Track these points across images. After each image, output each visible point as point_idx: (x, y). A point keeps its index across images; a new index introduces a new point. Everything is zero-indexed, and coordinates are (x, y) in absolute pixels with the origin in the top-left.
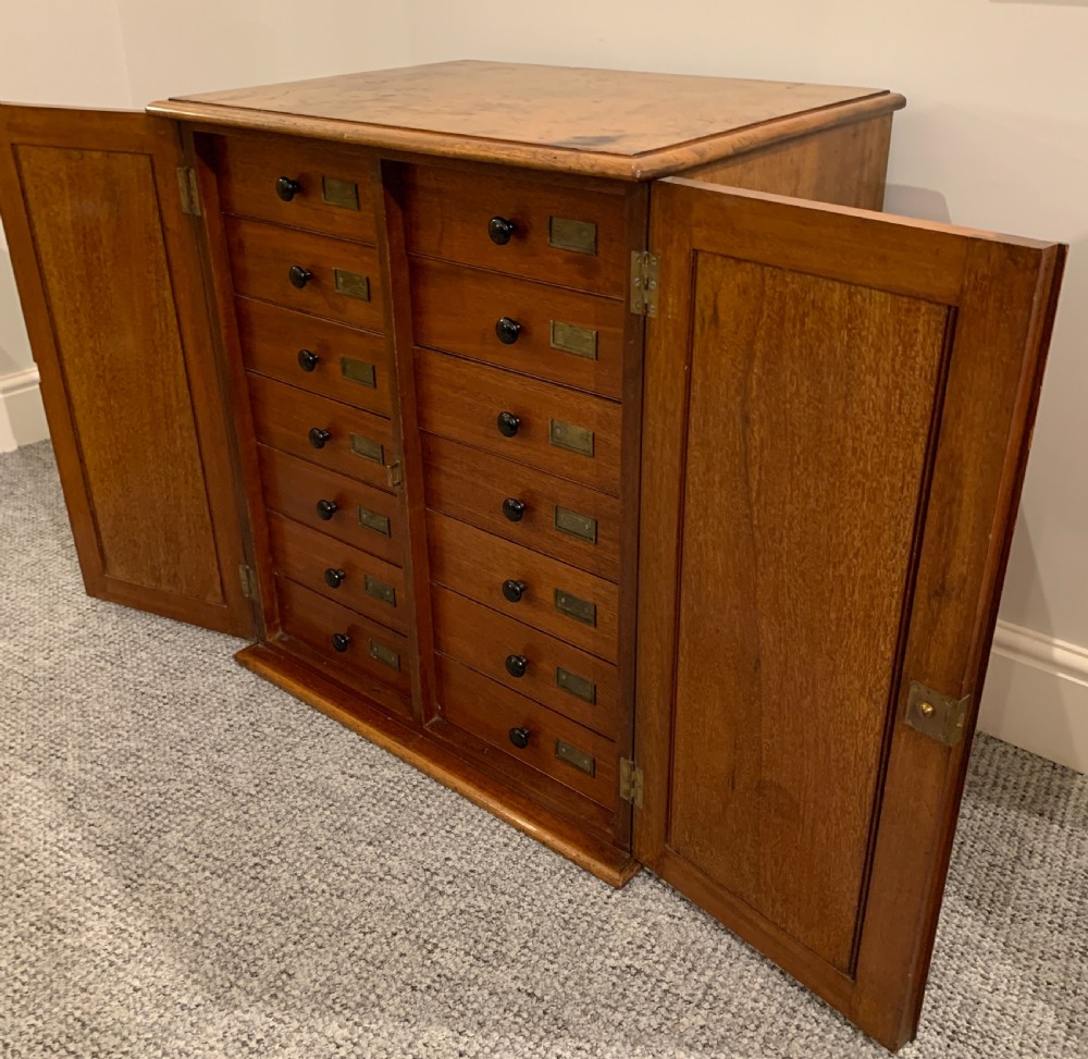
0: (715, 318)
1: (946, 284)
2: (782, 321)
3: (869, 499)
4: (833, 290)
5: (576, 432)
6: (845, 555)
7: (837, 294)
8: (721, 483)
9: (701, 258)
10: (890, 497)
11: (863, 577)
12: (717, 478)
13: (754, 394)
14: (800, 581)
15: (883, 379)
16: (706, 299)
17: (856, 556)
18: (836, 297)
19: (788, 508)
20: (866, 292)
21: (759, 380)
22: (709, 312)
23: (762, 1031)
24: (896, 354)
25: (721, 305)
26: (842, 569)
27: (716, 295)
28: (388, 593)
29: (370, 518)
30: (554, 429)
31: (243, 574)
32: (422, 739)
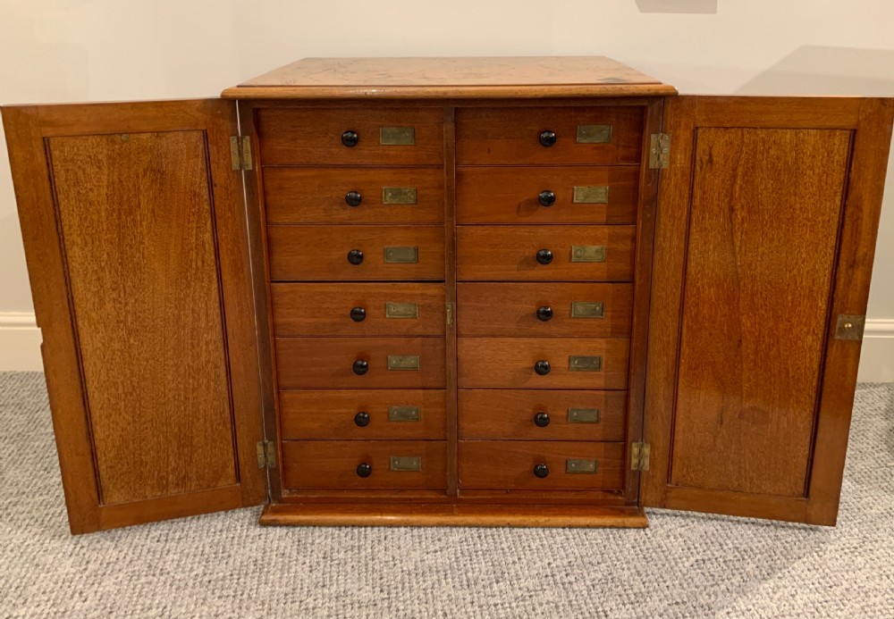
0: (711, 161)
1: (850, 121)
2: (755, 153)
3: (810, 231)
4: (786, 134)
5: (592, 250)
6: (796, 263)
7: (789, 135)
8: (714, 249)
9: (700, 131)
10: (823, 227)
11: (808, 272)
12: (711, 247)
13: (737, 194)
14: (769, 287)
15: (817, 171)
16: (704, 151)
17: (803, 262)
18: (788, 136)
19: (760, 249)
20: (805, 131)
21: (741, 187)
22: (706, 158)
23: (778, 552)
24: (823, 157)
25: (715, 153)
26: (795, 272)
27: (711, 148)
28: (414, 413)
29: (401, 360)
30: (576, 252)
31: (260, 449)
32: (457, 507)
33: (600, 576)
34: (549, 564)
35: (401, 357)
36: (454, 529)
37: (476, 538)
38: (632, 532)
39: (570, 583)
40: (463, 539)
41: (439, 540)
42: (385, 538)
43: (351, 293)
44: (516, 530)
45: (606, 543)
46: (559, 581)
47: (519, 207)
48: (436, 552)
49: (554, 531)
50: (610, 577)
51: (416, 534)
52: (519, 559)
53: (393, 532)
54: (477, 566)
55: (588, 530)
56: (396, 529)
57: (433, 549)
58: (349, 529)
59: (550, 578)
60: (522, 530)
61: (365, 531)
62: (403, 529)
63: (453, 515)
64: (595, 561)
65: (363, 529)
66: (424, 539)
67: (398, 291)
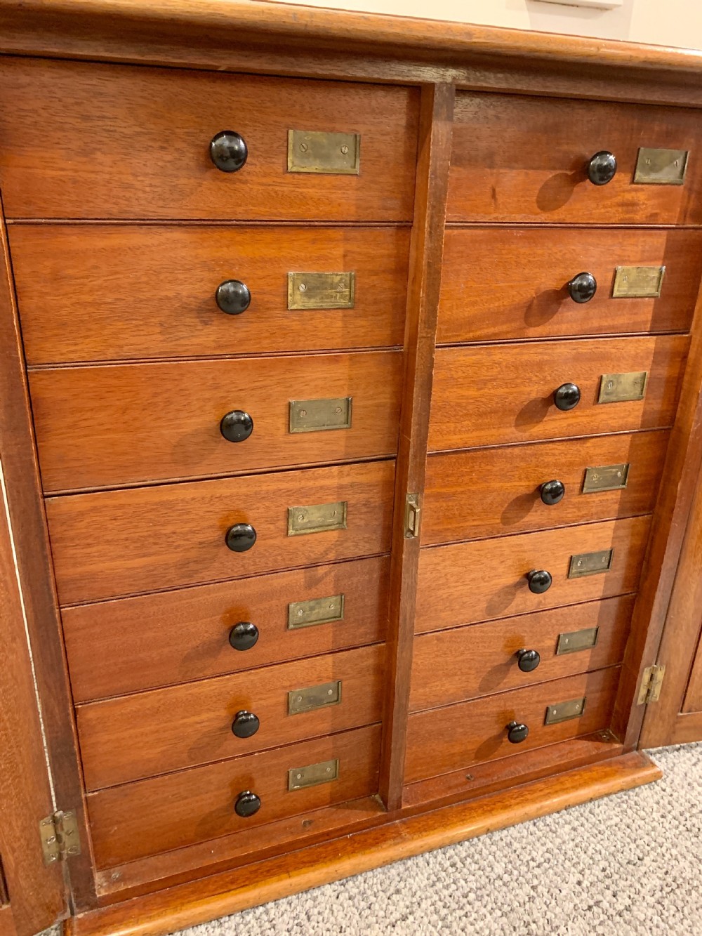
5: (628, 380)
28: (330, 692)
29: (312, 609)
30: (607, 386)
31: (46, 830)
32: (404, 823)
33: (658, 883)
34: (579, 883)
35: (312, 603)
36: (410, 863)
37: (451, 870)
38: (645, 791)
39: (628, 909)
40: (433, 878)
41: (398, 892)
42: (309, 919)
43: (220, 498)
44: (496, 836)
45: (627, 821)
46: (611, 911)
47: (529, 307)
48: (404, 918)
49: (549, 820)
50: (669, 880)
51: (355, 891)
52: (533, 888)
53: (315, 899)
54: (481, 924)
55: (590, 805)
56: (317, 893)
57: (398, 915)
58: (236, 919)
59: (595, 909)
60: (505, 832)
61: (267, 913)
62: (328, 889)
63: (404, 840)
64: (634, 858)
65: (261, 909)
66: (373, 899)
67: (311, 484)
